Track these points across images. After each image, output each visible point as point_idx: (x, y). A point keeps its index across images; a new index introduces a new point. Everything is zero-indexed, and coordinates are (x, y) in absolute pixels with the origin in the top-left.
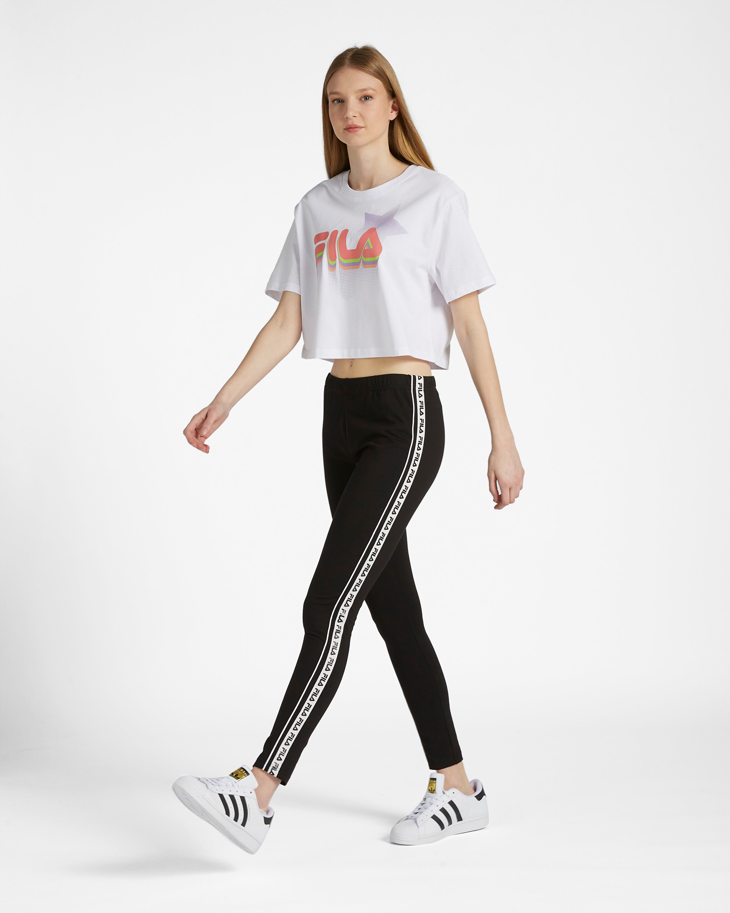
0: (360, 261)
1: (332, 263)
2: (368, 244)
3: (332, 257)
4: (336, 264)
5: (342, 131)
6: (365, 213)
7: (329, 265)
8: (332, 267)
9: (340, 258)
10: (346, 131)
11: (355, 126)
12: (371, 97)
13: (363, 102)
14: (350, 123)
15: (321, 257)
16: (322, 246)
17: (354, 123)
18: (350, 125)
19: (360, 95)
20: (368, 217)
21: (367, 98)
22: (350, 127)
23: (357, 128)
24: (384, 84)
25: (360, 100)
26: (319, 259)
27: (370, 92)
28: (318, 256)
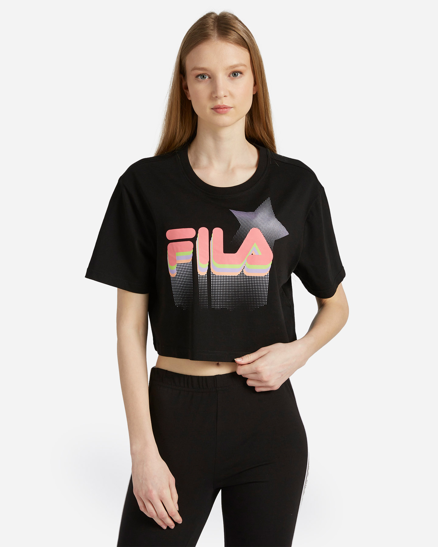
13: (232, 79)
14: (219, 103)
22: (219, 107)
23: (227, 108)
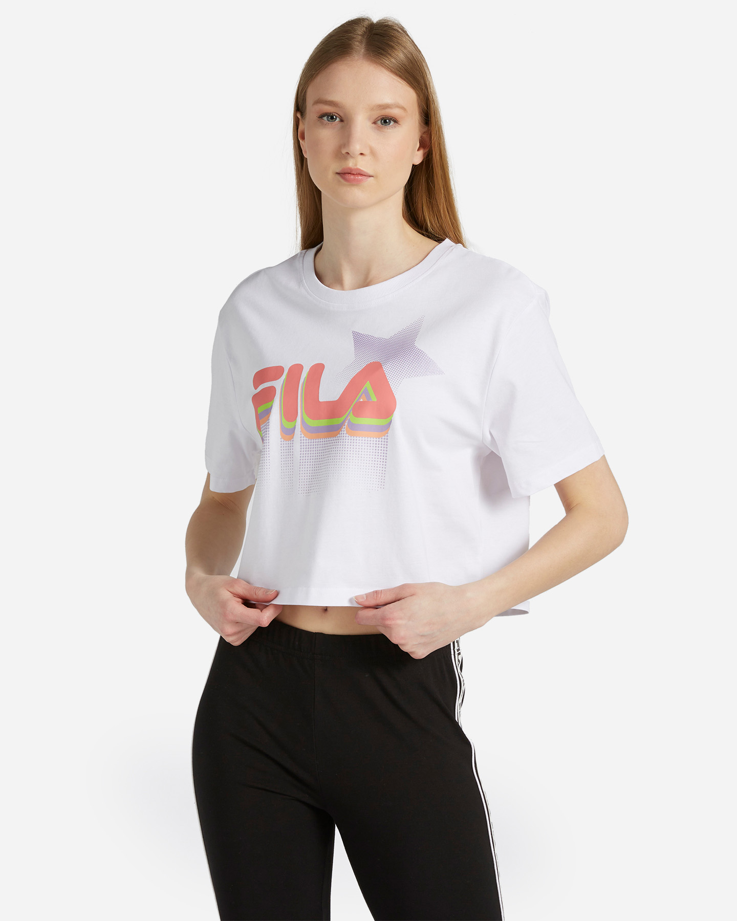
0: (343, 423)
1: (288, 425)
2: (366, 392)
3: (289, 414)
4: (295, 428)
5: (330, 175)
6: (354, 333)
7: (283, 429)
8: (288, 433)
9: (305, 416)
10: (338, 177)
11: (358, 172)
12: (396, 121)
15: (268, 412)
16: (270, 392)
17: (359, 167)
18: (350, 169)
19: (378, 114)
20: (360, 340)
21: (386, 120)
24: (418, 95)
25: (375, 123)
26: (262, 418)
27: (395, 112)
28: (261, 409)
